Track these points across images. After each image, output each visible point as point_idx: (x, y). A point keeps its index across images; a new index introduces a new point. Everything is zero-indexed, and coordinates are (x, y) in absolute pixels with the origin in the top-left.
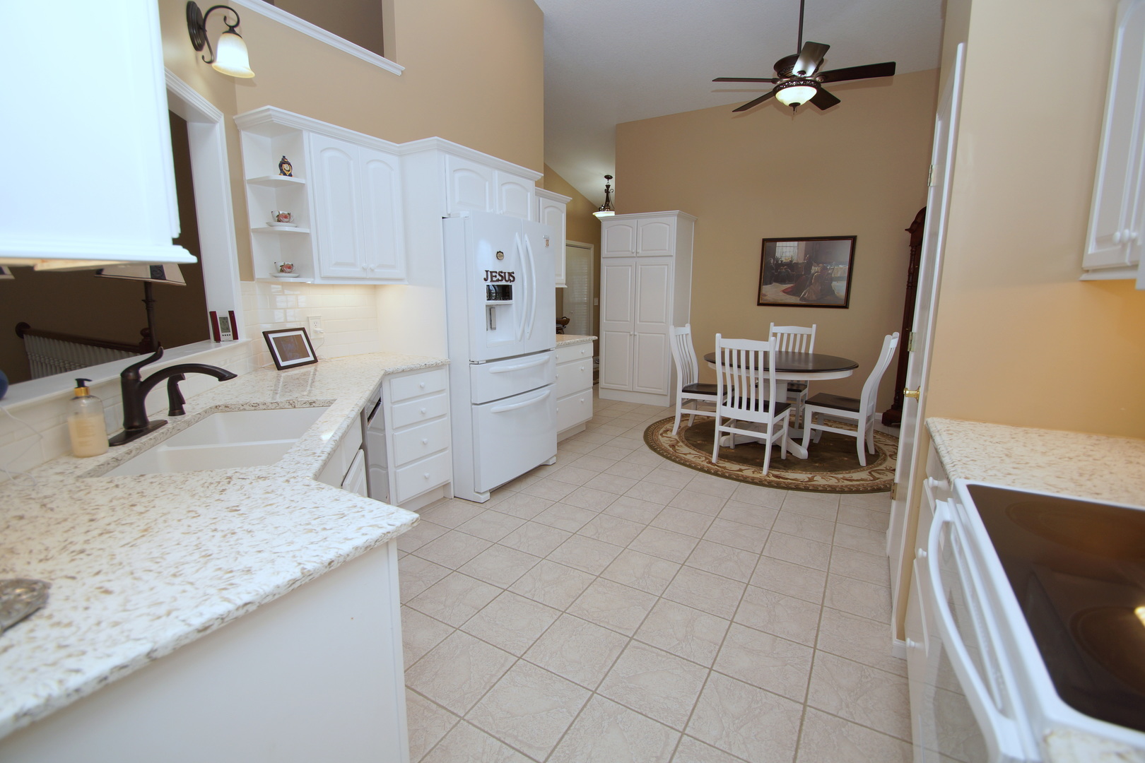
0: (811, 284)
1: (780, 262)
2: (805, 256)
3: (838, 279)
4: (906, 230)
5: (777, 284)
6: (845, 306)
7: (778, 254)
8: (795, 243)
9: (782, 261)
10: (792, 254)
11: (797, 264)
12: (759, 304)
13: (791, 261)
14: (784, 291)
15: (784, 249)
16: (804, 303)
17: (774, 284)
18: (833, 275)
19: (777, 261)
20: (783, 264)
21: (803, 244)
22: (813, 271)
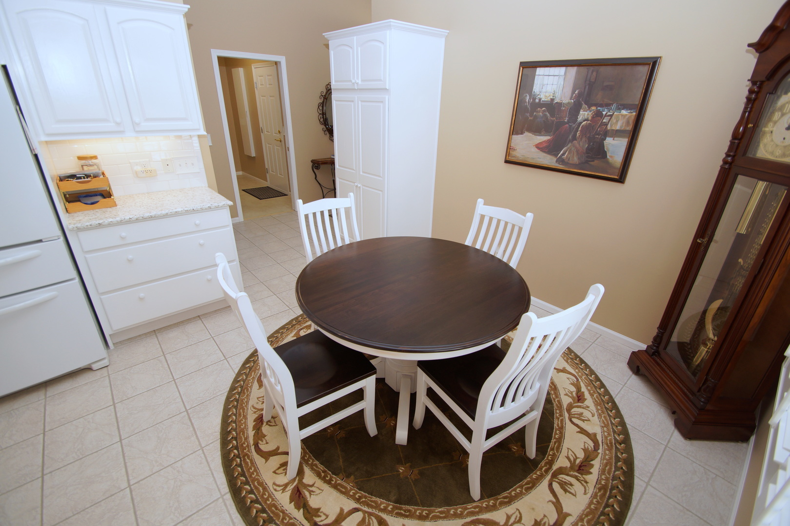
0: (574, 138)
1: (537, 101)
2: (573, 92)
3: (617, 134)
4: (749, 45)
5: (530, 134)
6: (621, 179)
7: (536, 89)
8: (561, 70)
9: (540, 99)
10: (555, 87)
11: (560, 104)
12: (507, 162)
13: (552, 100)
14: (539, 147)
15: (546, 80)
16: (561, 167)
17: (527, 134)
18: (609, 127)
19: (534, 99)
20: (541, 104)
21: (573, 71)
22: (580, 118)
